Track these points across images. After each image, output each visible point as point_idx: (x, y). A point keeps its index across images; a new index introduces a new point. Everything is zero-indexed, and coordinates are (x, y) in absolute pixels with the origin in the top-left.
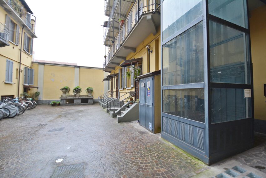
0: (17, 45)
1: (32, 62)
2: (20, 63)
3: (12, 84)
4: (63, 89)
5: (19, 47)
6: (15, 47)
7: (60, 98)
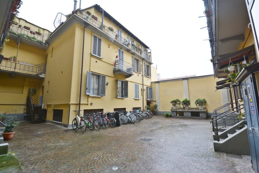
0: (140, 73)
1: (151, 82)
2: (143, 85)
3: (139, 100)
4: (172, 102)
5: (141, 74)
6: (139, 75)
7: (171, 110)
